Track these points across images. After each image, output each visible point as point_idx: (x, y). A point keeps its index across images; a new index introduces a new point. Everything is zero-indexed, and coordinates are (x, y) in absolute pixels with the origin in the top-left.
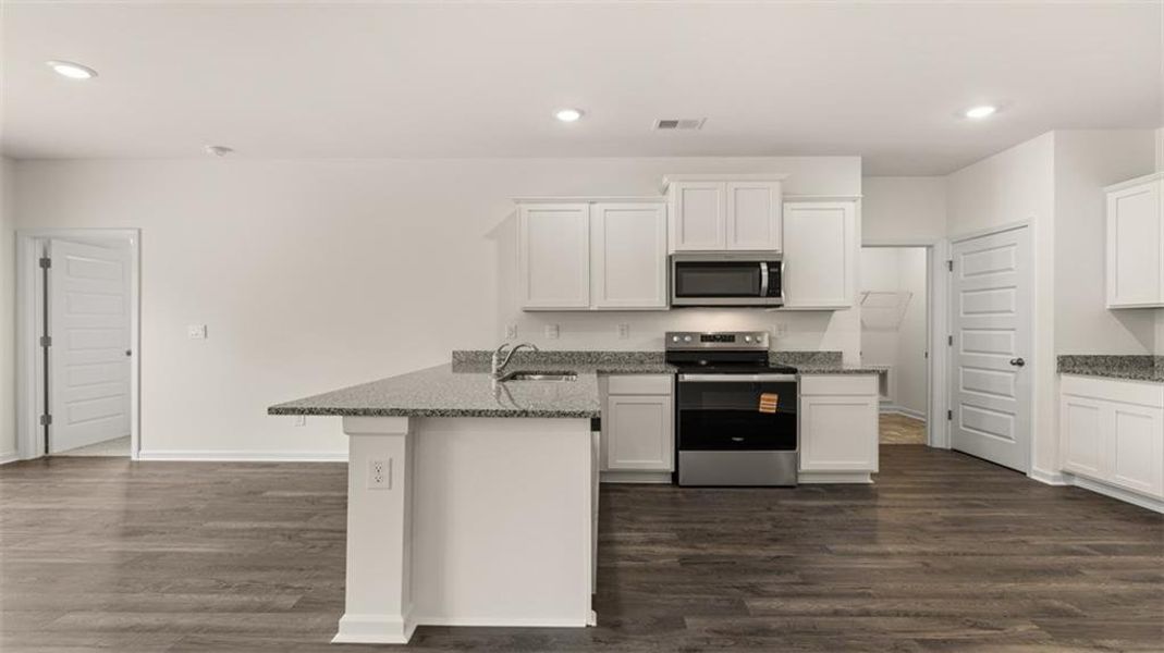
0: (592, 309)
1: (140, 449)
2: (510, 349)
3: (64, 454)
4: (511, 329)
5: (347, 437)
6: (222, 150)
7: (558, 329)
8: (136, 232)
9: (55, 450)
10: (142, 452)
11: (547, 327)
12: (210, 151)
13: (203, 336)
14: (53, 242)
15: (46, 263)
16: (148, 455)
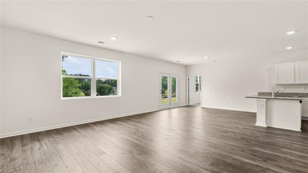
0: (295, 84)
2: (276, 92)
4: (272, 88)
5: (257, 101)
6: (215, 61)
7: (285, 88)
11: (282, 88)
12: (214, 62)
14: (190, 77)
15: (189, 79)
16: (203, 106)
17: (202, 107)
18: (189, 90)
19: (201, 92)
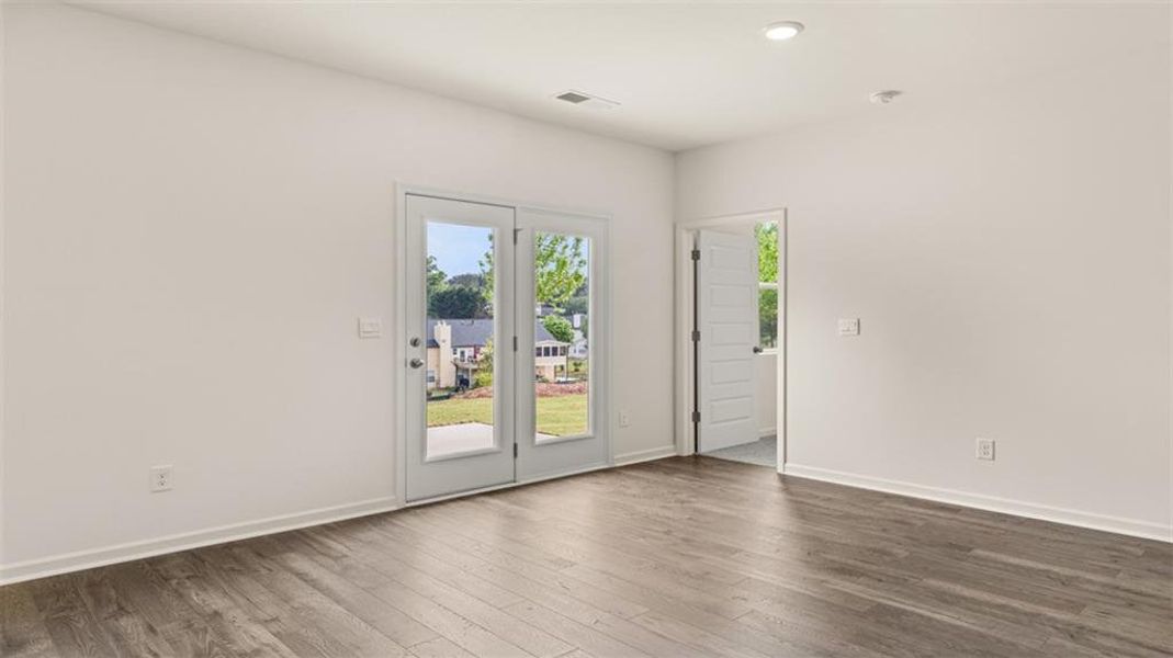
1: (785, 461)
3: (711, 455)
6: (891, 94)
8: (782, 213)
9: (703, 450)
10: (787, 465)
12: (874, 99)
13: (856, 332)
14: (703, 233)
15: (696, 255)
16: (793, 470)
17: (783, 479)
18: (696, 336)
19: (778, 350)
